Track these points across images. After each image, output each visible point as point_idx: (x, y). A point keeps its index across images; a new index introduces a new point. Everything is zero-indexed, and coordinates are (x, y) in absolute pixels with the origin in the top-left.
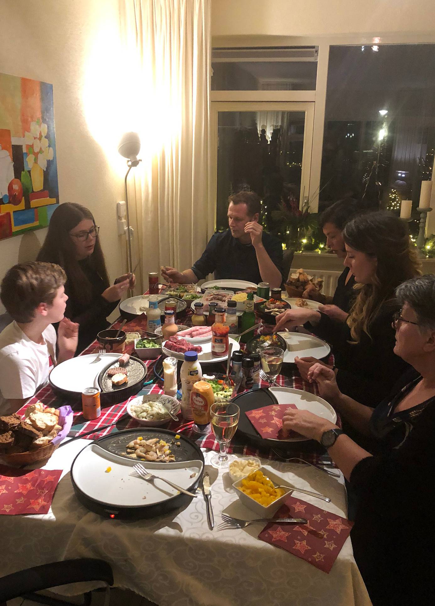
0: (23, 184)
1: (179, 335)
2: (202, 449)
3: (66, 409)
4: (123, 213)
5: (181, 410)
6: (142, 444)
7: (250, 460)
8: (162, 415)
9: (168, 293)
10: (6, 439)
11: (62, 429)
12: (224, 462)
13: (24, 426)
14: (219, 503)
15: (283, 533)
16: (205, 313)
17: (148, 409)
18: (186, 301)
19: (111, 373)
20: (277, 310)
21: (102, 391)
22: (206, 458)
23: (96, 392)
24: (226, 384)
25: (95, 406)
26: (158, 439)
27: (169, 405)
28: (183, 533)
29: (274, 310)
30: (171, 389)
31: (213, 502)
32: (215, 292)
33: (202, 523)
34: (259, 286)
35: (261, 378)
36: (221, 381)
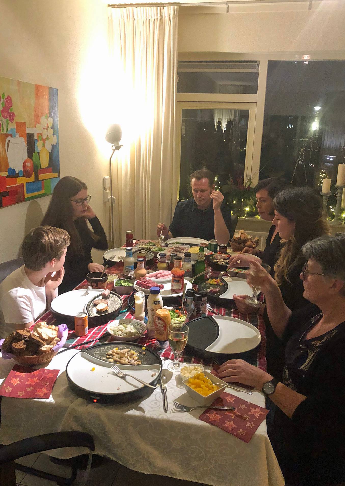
0: (34, 162)
1: (147, 277)
2: (162, 358)
3: (63, 326)
4: (108, 185)
5: (147, 331)
6: (118, 352)
7: (196, 366)
8: (133, 333)
9: (141, 246)
10: (20, 346)
11: (60, 340)
12: (177, 368)
13: (33, 337)
14: (172, 395)
15: (217, 416)
16: (167, 261)
17: (122, 329)
18: (154, 252)
19: (96, 303)
20: (222, 260)
21: (89, 315)
22: (164, 364)
23: (85, 315)
24: (181, 313)
25: (84, 326)
26: (130, 350)
27: (138, 327)
28: (145, 414)
29: (221, 260)
30: (140, 315)
31: (168, 394)
32: (176, 246)
33: (159, 408)
34: (210, 242)
35: (208, 310)
36: (177, 311)
